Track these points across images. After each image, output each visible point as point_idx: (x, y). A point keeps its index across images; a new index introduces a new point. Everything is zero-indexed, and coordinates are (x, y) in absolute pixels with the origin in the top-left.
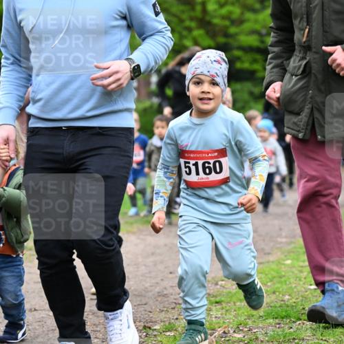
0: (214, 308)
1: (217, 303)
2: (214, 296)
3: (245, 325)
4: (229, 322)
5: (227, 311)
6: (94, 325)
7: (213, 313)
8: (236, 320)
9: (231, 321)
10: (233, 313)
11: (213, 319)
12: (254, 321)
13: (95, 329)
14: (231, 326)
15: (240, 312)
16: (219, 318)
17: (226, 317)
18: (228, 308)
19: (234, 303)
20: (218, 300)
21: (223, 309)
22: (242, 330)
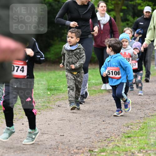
0: (127, 140)
1: (128, 137)
2: (127, 134)
3: (144, 149)
4: (135, 148)
5: (134, 141)
6: (63, 149)
7: (127, 143)
8: (139, 146)
9: (136, 147)
10: (137, 143)
11: (127, 146)
12: (149, 147)
13: (63, 151)
14: (136, 149)
15: (141, 142)
16: (130, 145)
17: (133, 145)
18: (134, 140)
19: (138, 137)
20: (129, 135)
21: (132, 140)
22: (142, 152)
